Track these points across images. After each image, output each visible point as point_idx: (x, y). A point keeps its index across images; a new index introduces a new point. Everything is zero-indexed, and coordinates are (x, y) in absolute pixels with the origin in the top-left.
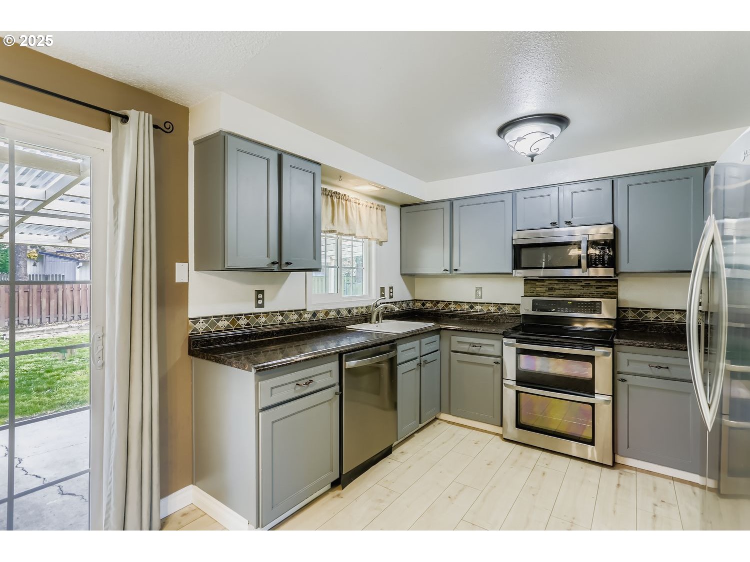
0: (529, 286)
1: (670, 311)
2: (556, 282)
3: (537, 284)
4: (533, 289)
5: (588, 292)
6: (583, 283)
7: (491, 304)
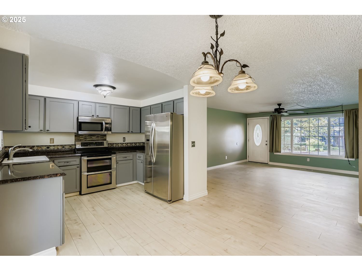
0: (77, 137)
1: (118, 143)
2: (88, 136)
3: (80, 136)
4: (79, 138)
5: (98, 139)
6: (96, 136)
7: (59, 145)
